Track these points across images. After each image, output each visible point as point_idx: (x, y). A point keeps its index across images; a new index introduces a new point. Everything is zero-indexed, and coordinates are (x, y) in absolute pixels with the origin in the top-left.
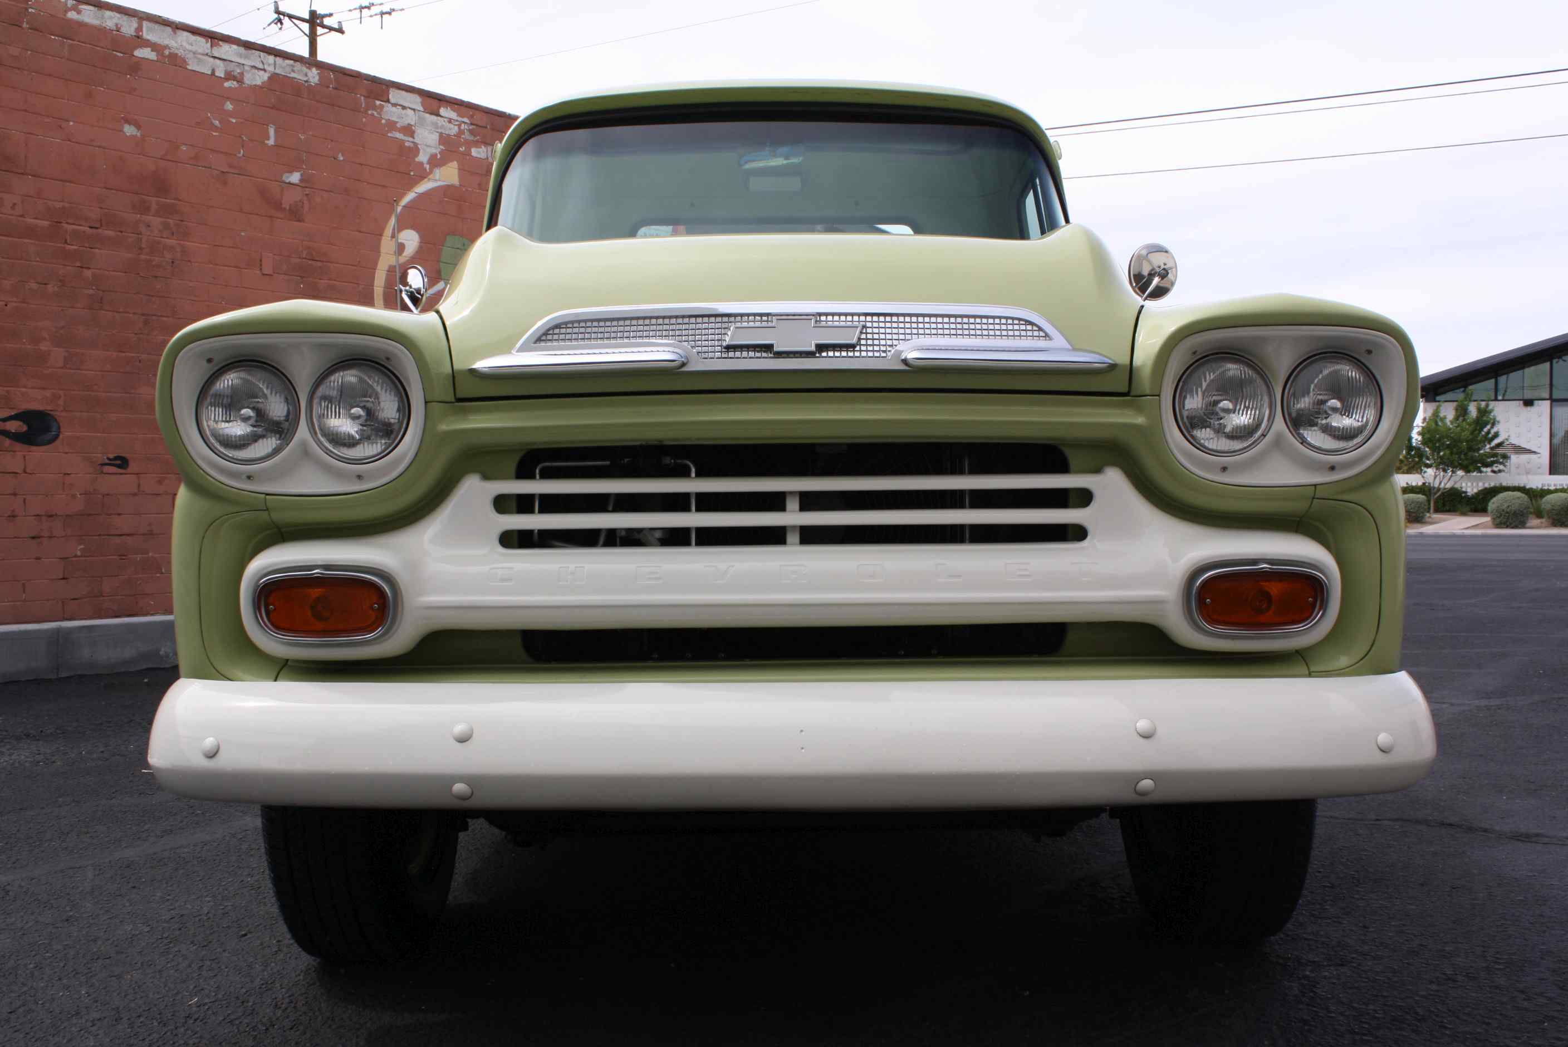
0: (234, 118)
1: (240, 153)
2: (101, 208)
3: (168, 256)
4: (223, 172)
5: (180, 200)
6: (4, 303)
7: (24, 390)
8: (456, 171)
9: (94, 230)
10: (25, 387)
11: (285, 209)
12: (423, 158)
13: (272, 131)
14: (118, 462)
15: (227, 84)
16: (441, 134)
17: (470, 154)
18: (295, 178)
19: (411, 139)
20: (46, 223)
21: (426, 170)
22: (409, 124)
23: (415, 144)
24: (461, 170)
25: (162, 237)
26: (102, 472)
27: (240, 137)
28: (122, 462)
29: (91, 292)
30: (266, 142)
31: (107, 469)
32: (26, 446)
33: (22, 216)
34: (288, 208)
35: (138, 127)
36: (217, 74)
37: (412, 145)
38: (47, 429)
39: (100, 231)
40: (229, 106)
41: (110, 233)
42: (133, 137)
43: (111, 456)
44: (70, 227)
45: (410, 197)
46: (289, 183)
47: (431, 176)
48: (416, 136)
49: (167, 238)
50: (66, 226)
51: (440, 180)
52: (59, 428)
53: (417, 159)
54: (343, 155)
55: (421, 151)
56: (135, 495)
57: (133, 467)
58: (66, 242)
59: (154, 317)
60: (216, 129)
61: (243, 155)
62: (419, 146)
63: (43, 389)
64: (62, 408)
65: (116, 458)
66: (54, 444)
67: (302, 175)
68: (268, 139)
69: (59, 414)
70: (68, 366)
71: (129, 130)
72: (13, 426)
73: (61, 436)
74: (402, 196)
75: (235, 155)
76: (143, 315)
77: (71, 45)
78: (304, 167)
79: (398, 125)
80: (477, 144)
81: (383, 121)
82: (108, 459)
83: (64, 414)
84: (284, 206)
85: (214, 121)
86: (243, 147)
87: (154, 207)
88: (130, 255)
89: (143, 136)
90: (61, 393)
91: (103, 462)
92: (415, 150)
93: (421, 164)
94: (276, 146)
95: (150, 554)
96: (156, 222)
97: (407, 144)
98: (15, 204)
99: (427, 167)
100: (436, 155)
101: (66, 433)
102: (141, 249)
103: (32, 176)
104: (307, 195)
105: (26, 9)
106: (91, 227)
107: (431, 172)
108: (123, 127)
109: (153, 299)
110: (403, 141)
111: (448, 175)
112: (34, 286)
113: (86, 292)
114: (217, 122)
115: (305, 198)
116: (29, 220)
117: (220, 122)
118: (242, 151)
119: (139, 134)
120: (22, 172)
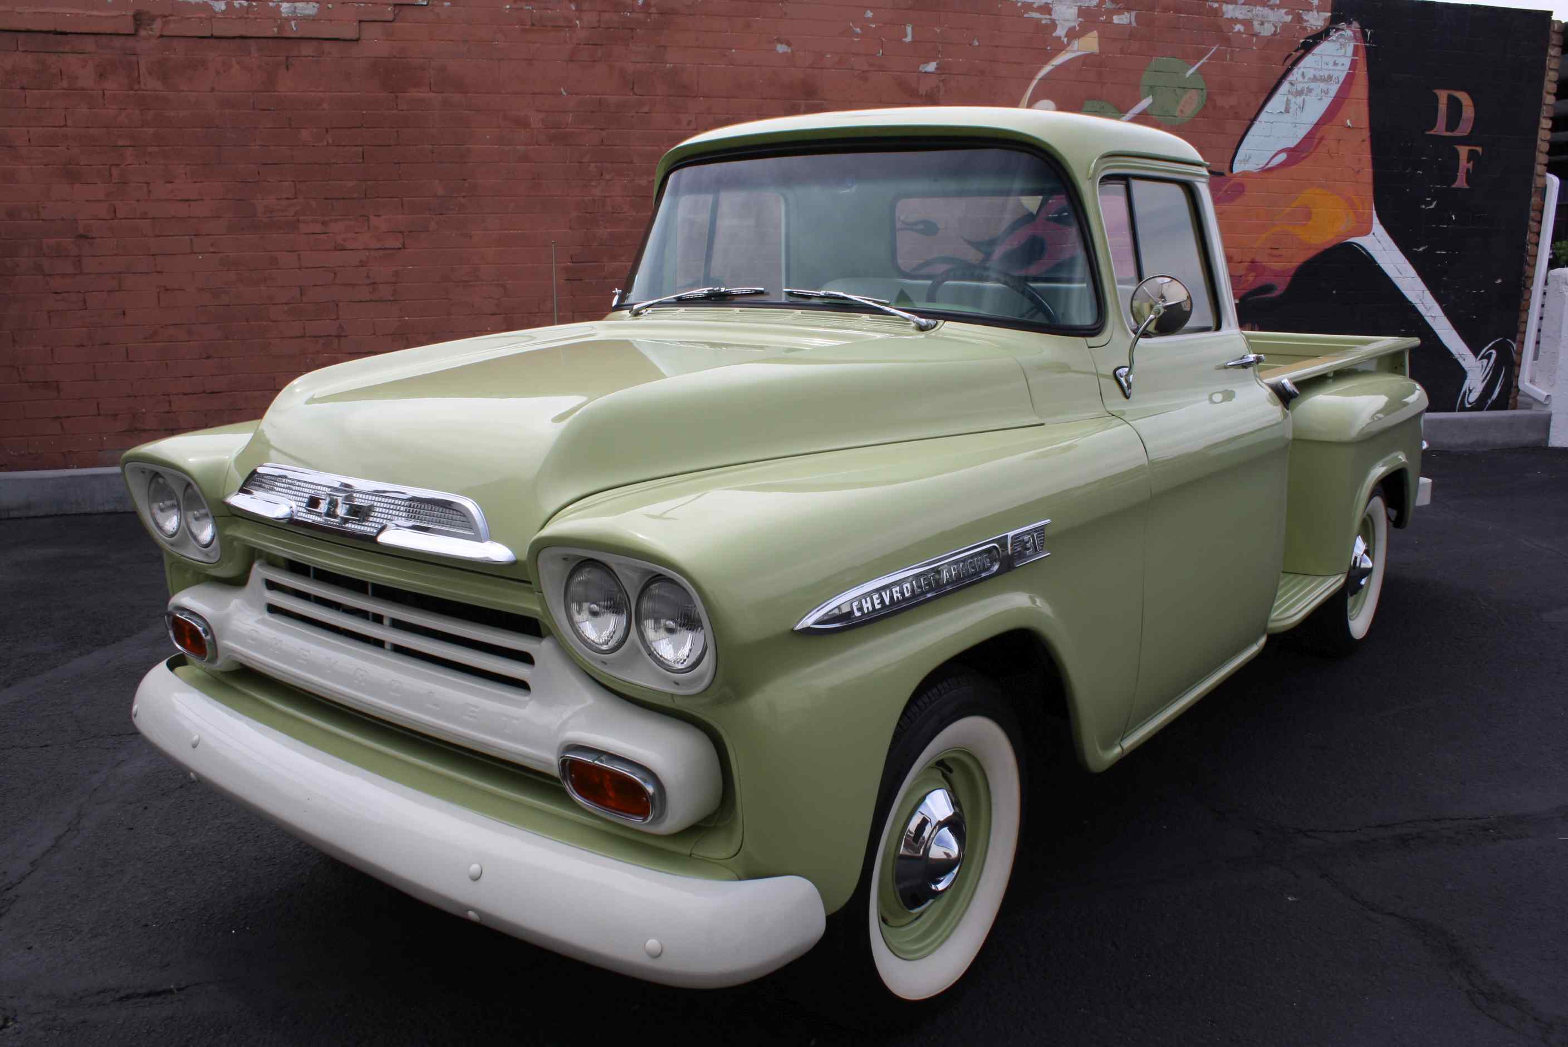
0: (874, 23)
1: (879, 53)
2: (759, 115)
4: (864, 72)
5: (825, 100)
8: (1096, 40)
11: (922, 95)
12: (1060, 32)
13: (909, 29)
16: (1080, 8)
17: (1111, 22)
18: (931, 67)
19: (1048, 17)
21: (1063, 42)
22: (1046, 3)
23: (1053, 21)
24: (1102, 38)
27: (880, 39)
30: (904, 40)
34: (924, 94)
35: (788, 44)
37: (1049, 22)
40: (869, 14)
42: (784, 53)
45: (1047, 69)
46: (925, 72)
47: (1067, 49)
48: (1053, 13)
51: (1078, 51)
53: (1054, 35)
54: (978, 41)
55: (1058, 27)
60: (857, 35)
61: (883, 54)
62: (1057, 22)
67: (937, 64)
68: (906, 36)
71: (781, 48)
74: (1040, 69)
75: (875, 55)
78: (940, 56)
79: (1035, 6)
80: (1119, 11)
81: (1019, 4)
84: (920, 93)
85: (855, 29)
86: (882, 47)
87: (803, 108)
89: (792, 51)
92: (1054, 25)
93: (1059, 38)
94: (912, 42)
97: (1044, 22)
98: (690, 121)
99: (1066, 40)
100: (1075, 27)
103: (703, 97)
104: (943, 81)
107: (1069, 44)
108: (776, 47)
110: (1040, 20)
111: (1089, 44)
114: (858, 29)
115: (941, 84)
117: (861, 29)
118: (881, 51)
119: (789, 51)
120: (694, 95)
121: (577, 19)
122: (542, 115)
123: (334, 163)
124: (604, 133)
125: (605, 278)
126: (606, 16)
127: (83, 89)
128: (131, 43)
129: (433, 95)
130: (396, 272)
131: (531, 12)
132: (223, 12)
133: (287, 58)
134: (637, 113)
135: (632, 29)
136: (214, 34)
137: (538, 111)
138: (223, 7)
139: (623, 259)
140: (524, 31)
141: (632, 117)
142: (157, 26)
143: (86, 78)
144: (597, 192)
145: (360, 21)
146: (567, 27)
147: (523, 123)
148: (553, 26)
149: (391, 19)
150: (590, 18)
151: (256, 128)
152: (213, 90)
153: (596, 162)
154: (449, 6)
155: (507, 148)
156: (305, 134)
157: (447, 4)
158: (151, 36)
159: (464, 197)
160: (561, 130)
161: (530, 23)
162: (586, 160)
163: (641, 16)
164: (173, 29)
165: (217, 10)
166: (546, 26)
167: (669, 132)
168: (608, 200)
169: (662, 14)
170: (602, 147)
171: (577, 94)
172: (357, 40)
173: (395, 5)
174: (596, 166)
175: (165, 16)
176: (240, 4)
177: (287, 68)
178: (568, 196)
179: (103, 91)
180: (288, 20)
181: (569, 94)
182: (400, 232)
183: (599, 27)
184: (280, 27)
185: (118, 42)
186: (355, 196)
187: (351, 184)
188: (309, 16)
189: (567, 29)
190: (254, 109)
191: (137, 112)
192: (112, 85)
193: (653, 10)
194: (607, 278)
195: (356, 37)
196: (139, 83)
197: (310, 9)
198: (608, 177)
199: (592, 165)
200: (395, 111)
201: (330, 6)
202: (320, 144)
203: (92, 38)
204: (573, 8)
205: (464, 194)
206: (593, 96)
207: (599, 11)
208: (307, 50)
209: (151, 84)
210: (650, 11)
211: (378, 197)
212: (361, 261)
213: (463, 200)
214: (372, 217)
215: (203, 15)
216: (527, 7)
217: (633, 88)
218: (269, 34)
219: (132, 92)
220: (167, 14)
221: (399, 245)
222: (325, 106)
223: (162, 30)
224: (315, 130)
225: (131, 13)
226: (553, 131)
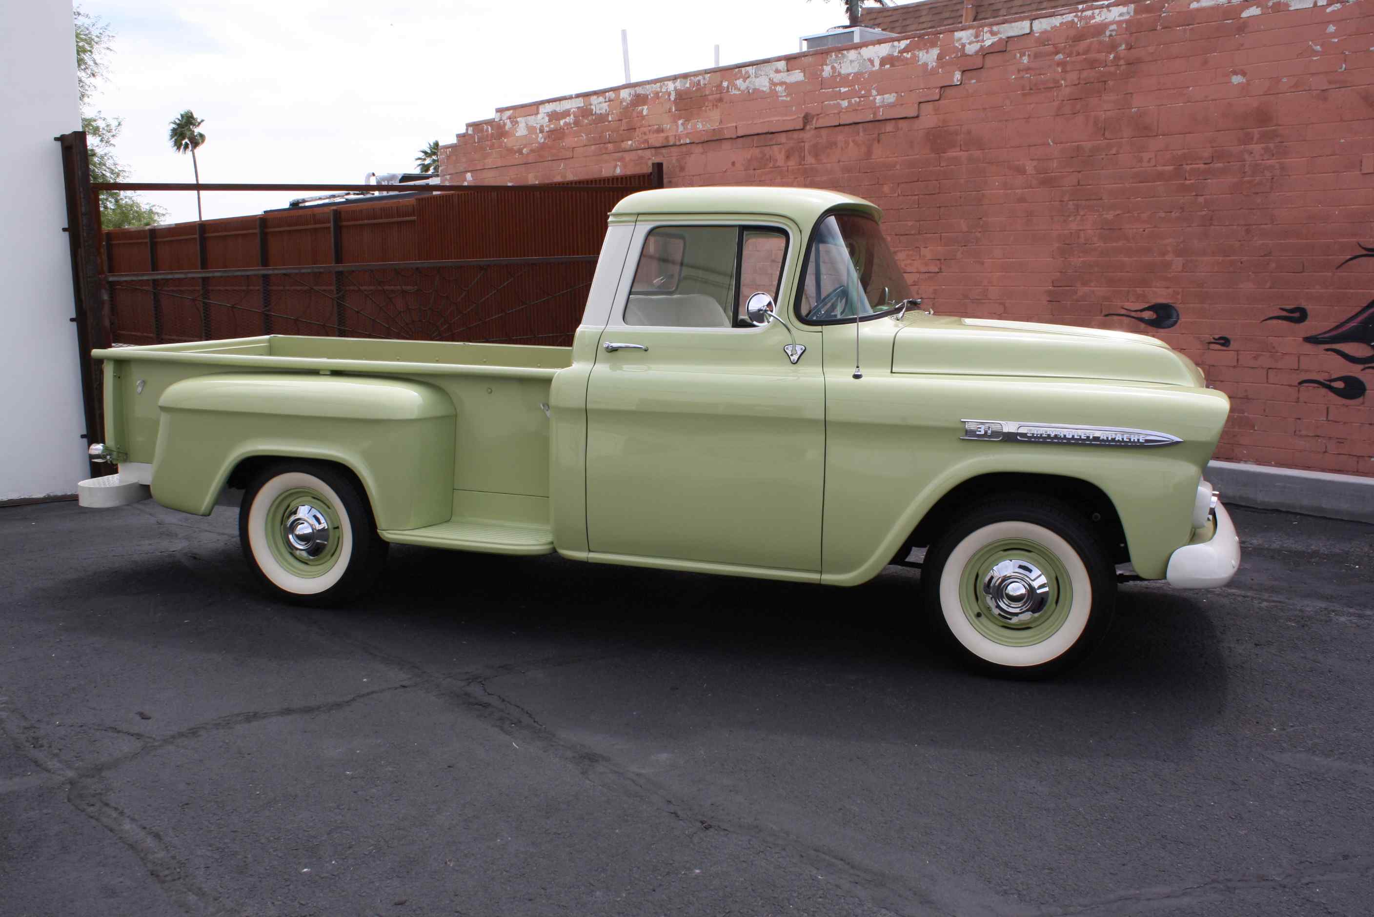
0: (1334, 37)
1: (1341, 68)
2: (1213, 147)
3: (1268, 174)
4: (1323, 90)
5: (1280, 125)
6: (1142, 230)
7: (1155, 289)
9: (1206, 166)
10: (1156, 287)
14: (1222, 341)
15: (1329, 10)
20: (1171, 168)
25: (1263, 160)
26: (1209, 349)
27: (1343, 53)
28: (1225, 342)
29: (1204, 213)
30: (1371, 49)
31: (1213, 346)
32: (1155, 329)
33: (1155, 166)
35: (1244, 74)
36: (1320, 4)
38: (1169, 316)
39: (1211, 165)
40: (1331, 29)
41: (1220, 165)
42: (1240, 84)
43: (1217, 337)
44: (1188, 168)
49: (1268, 160)
50: (1184, 166)
52: (1178, 315)
56: (1234, 367)
57: (1233, 345)
58: (1186, 179)
59: (1254, 227)
60: (1316, 53)
61: (1345, 69)
63: (1168, 288)
64: (1180, 301)
65: (1221, 338)
66: (1174, 327)
69: (1179, 306)
70: (1185, 270)
71: (1237, 79)
72: (1148, 315)
73: (1179, 322)
75: (1336, 71)
76: (1246, 225)
77: (1192, 29)
82: (1214, 338)
83: (1180, 306)
85: (1315, 47)
86: (1345, 61)
87: (1256, 136)
88: (1235, 180)
89: (1247, 81)
90: (1180, 290)
91: (1209, 341)
95: (1246, 414)
96: (1257, 148)
98: (1150, 159)
101: (1183, 320)
102: (1244, 173)
103: (1162, 135)
105: (1160, 15)
106: (1205, 164)
108: (1231, 79)
109: (1254, 211)
112: (1163, 215)
113: (1199, 213)
114: (1319, 47)
116: (1160, 168)
117: (1322, 46)
118: (1344, 66)
119: (1244, 80)
120: (1155, 134)
121: (1062, 79)
122: (1035, 163)
123: (902, 209)
124: (1080, 175)
125: (1078, 301)
126: (1085, 74)
127: (779, 167)
128: (802, 135)
129: (962, 153)
130: (935, 290)
131: (1029, 78)
132: (846, 108)
133: (879, 134)
134: (1107, 155)
135: (1105, 82)
136: (841, 123)
137: (1032, 160)
138: (847, 104)
139: (1092, 284)
140: (1024, 95)
141: (1103, 159)
142: (814, 123)
143: (780, 157)
144: (1074, 226)
145: (920, 103)
146: (1055, 87)
147: (1021, 171)
148: (1045, 88)
149: (937, 97)
150: (1073, 76)
151: (860, 186)
152: (839, 162)
153: (1073, 200)
154: (974, 83)
155: (1009, 191)
156: (886, 189)
157: (974, 81)
158: (812, 128)
159: (980, 232)
160: (1047, 175)
161: (1028, 88)
162: (1066, 198)
163: (1112, 69)
164: (822, 122)
165: (843, 106)
166: (1040, 89)
167: (1133, 169)
168: (1082, 234)
169: (1129, 64)
170: (1078, 187)
171: (1061, 143)
172: (917, 117)
173: (941, 87)
174: (1073, 204)
175: (818, 115)
176: (855, 101)
177: (879, 141)
178: (1052, 230)
179: (788, 166)
180: (879, 108)
181: (1055, 143)
182: (939, 260)
183: (1079, 84)
184: (875, 114)
185: (796, 135)
186: (913, 232)
187: (910, 223)
188: (891, 103)
189: (1055, 89)
190: (859, 172)
191: (803, 179)
192: (792, 163)
193: (1122, 62)
194: (1079, 301)
195: (916, 115)
196: (804, 160)
197: (890, 98)
198: (1082, 213)
199: (1071, 203)
200: (939, 168)
201: (903, 94)
202: (894, 195)
203: (784, 135)
204: (1060, 70)
205: (980, 230)
206: (1074, 144)
207: (1080, 70)
208: (889, 127)
209: (810, 160)
210: (1119, 64)
211: (926, 233)
212: (914, 281)
213: (979, 235)
214: (923, 249)
215: (836, 111)
216: (1027, 75)
217: (1104, 134)
218: (868, 120)
219: (801, 166)
220: (819, 113)
221: (937, 270)
222: (898, 167)
223: (816, 123)
224: (892, 185)
225: (802, 115)
226: (1042, 176)
